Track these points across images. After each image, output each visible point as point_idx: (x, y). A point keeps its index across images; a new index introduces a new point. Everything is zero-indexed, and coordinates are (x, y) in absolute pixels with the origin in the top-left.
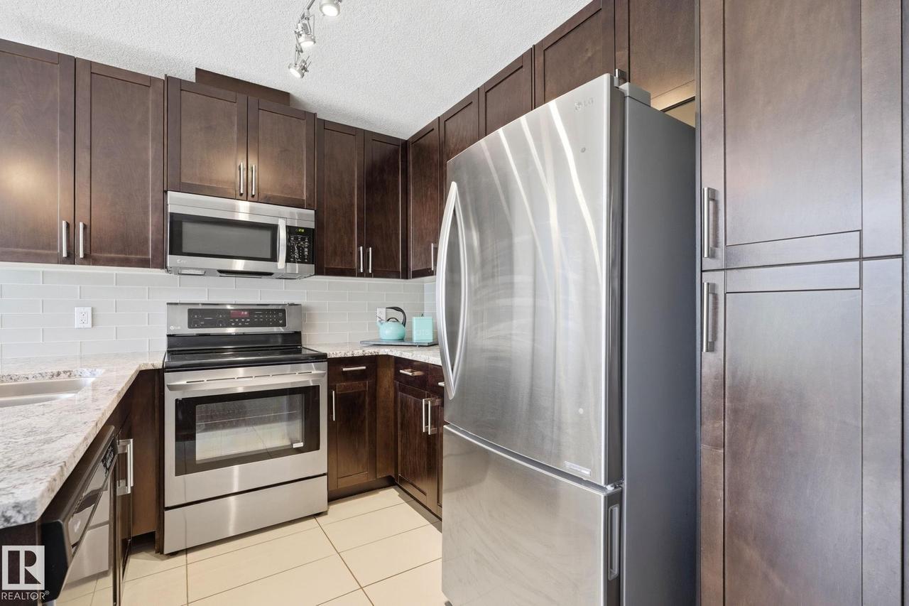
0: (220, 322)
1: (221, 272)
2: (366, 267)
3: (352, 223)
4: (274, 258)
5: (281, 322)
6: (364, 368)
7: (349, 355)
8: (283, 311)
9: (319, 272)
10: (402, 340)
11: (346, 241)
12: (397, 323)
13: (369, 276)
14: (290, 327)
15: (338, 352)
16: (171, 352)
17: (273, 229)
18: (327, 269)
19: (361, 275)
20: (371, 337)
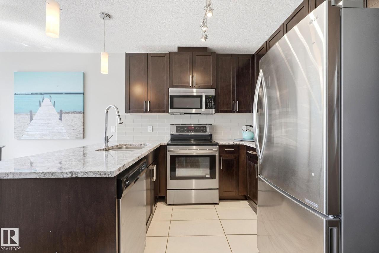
0: (185, 131)
1: (185, 113)
2: (236, 110)
3: (230, 92)
4: (201, 108)
5: (205, 131)
6: (234, 149)
7: (227, 144)
8: (206, 127)
9: (217, 112)
10: (253, 139)
11: (228, 100)
12: (250, 132)
13: (237, 112)
14: (208, 133)
15: (223, 143)
16: (171, 140)
17: (201, 97)
18: (220, 110)
19: (234, 112)
20: (239, 138)
